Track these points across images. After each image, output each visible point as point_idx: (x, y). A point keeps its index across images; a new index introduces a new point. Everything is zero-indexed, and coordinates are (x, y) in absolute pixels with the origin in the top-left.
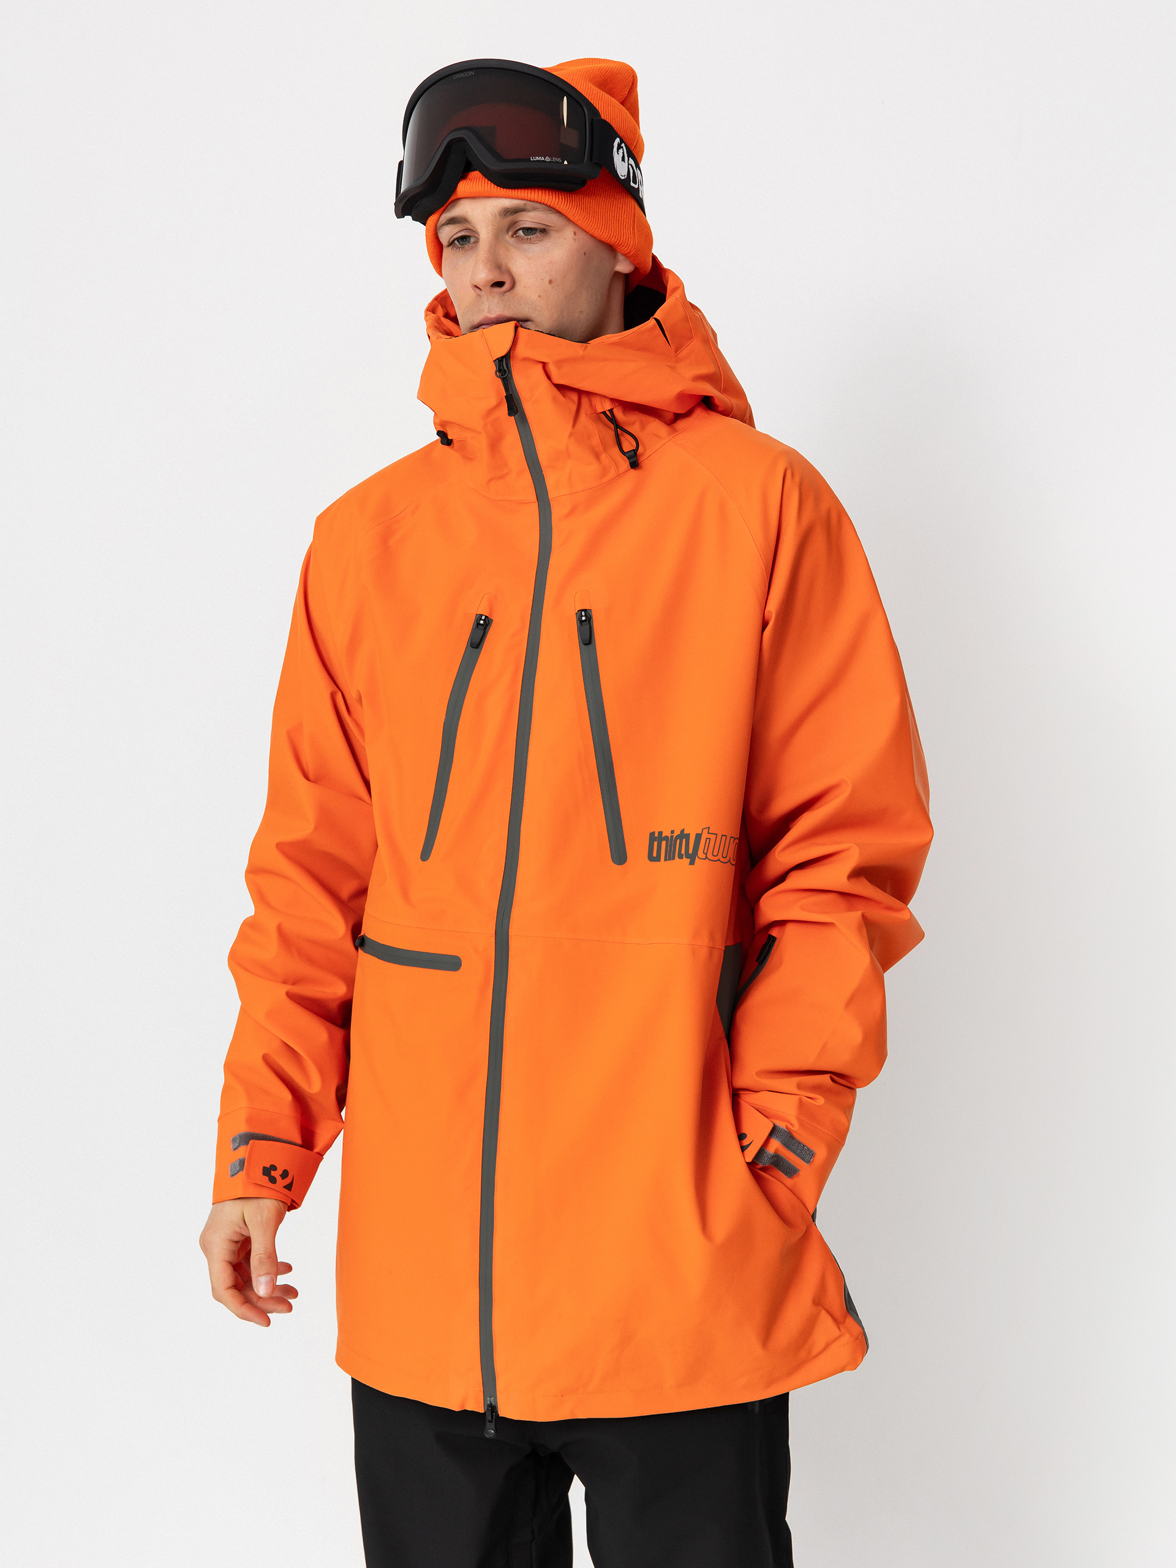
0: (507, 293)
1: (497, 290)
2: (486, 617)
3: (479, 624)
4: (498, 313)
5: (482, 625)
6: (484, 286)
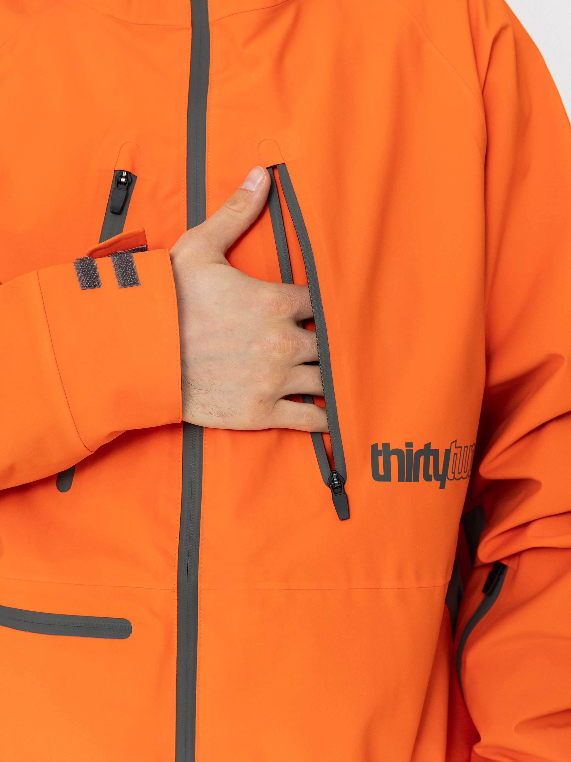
2: (128, 173)
3: (120, 183)
5: (123, 183)
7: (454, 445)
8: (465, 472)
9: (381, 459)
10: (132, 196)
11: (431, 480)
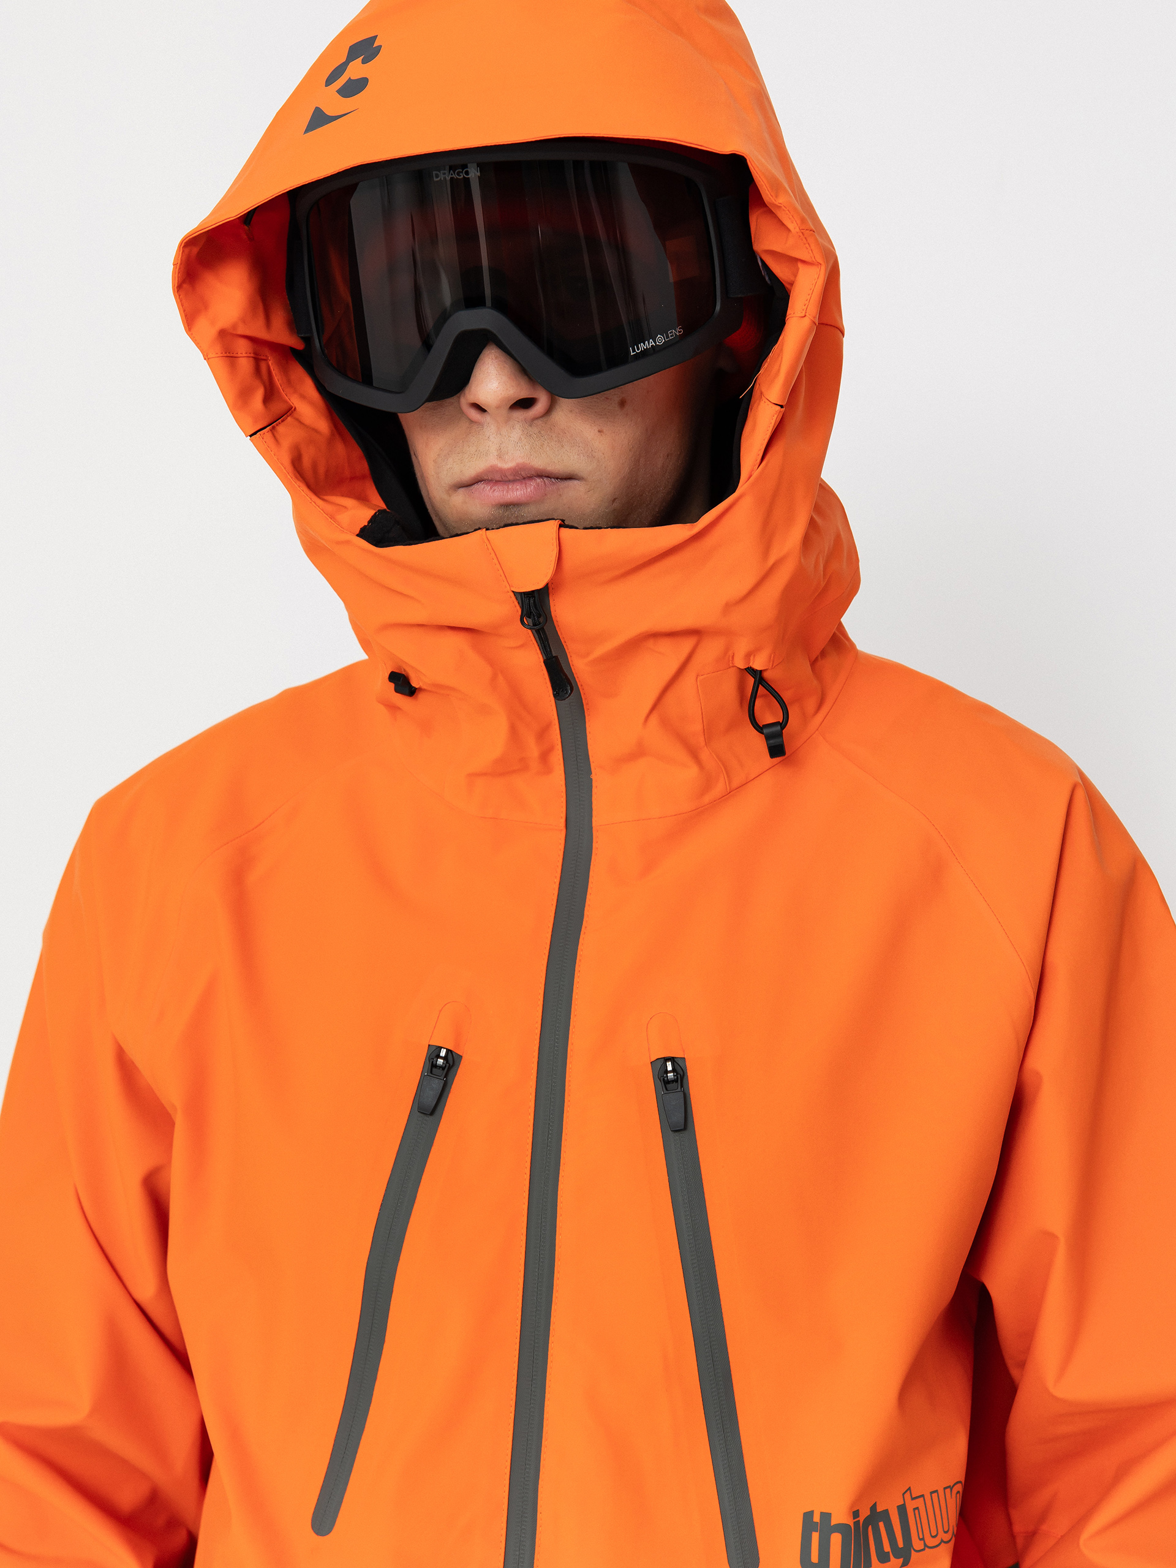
0: (536, 422)
1: (520, 414)
2: (448, 1050)
3: (433, 1066)
4: (520, 461)
5: (440, 1067)
6: (498, 407)
7: (907, 1495)
8: (946, 1532)
9: (815, 1536)
10: (453, 1086)
11: (889, 1560)
